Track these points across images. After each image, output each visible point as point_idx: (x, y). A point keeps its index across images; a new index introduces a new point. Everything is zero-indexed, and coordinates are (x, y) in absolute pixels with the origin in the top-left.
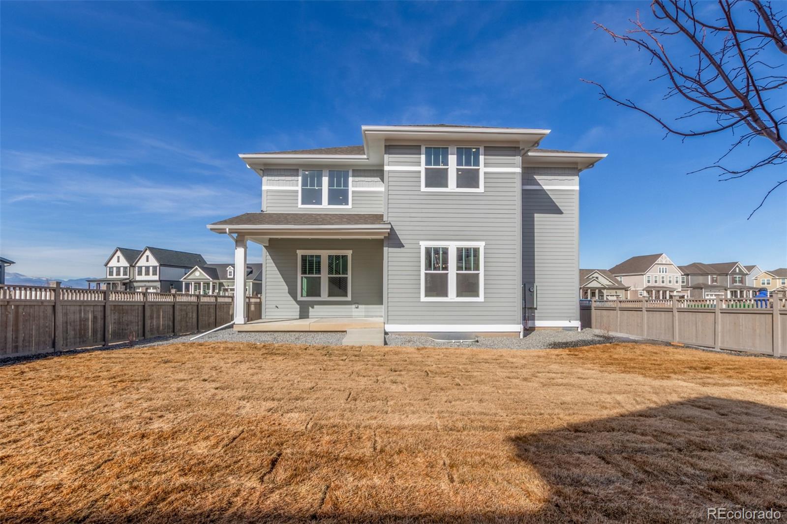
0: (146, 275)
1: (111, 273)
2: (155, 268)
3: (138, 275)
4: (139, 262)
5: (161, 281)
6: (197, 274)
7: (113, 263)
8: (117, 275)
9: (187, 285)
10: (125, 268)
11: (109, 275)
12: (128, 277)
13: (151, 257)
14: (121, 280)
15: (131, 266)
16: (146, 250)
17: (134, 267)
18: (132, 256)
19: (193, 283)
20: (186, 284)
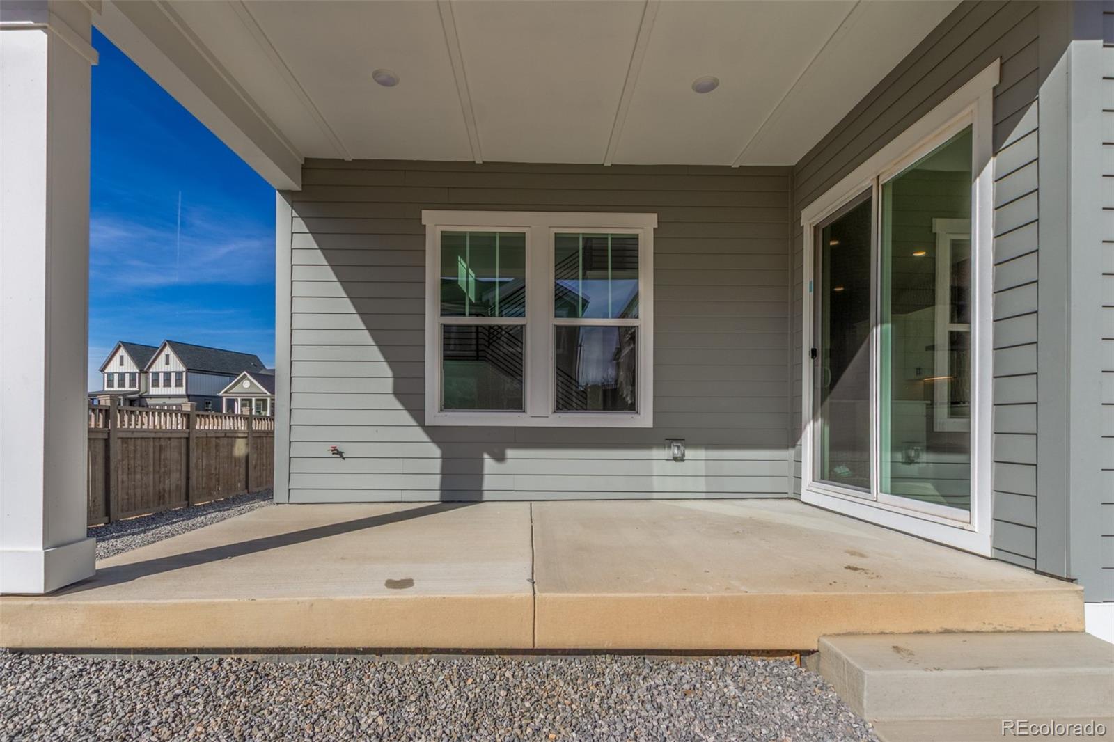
0: (165, 386)
1: (110, 384)
2: (179, 374)
3: (153, 386)
4: (154, 366)
5: (188, 396)
6: (246, 384)
7: (114, 367)
8: (119, 386)
9: (231, 403)
10: (132, 375)
11: (108, 386)
12: (136, 389)
13: (173, 357)
14: (125, 394)
15: (141, 371)
16: (165, 345)
17: (146, 372)
18: (143, 355)
19: (239, 399)
20: (228, 401)
